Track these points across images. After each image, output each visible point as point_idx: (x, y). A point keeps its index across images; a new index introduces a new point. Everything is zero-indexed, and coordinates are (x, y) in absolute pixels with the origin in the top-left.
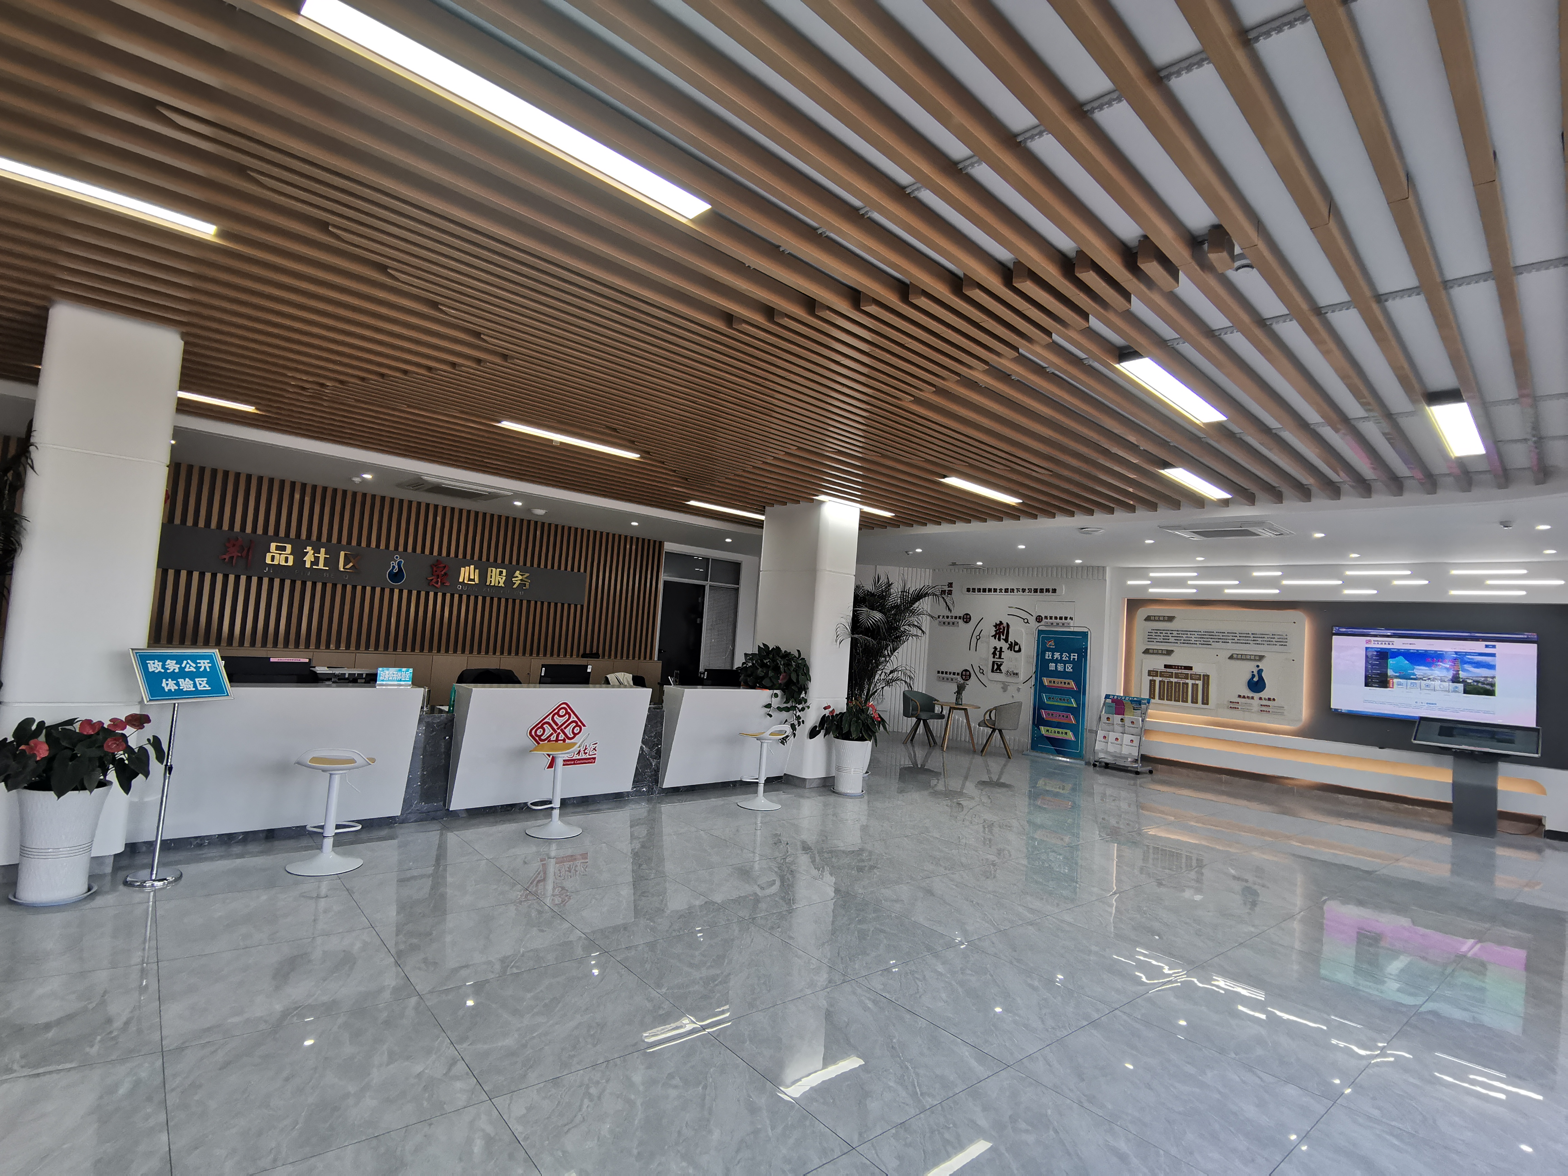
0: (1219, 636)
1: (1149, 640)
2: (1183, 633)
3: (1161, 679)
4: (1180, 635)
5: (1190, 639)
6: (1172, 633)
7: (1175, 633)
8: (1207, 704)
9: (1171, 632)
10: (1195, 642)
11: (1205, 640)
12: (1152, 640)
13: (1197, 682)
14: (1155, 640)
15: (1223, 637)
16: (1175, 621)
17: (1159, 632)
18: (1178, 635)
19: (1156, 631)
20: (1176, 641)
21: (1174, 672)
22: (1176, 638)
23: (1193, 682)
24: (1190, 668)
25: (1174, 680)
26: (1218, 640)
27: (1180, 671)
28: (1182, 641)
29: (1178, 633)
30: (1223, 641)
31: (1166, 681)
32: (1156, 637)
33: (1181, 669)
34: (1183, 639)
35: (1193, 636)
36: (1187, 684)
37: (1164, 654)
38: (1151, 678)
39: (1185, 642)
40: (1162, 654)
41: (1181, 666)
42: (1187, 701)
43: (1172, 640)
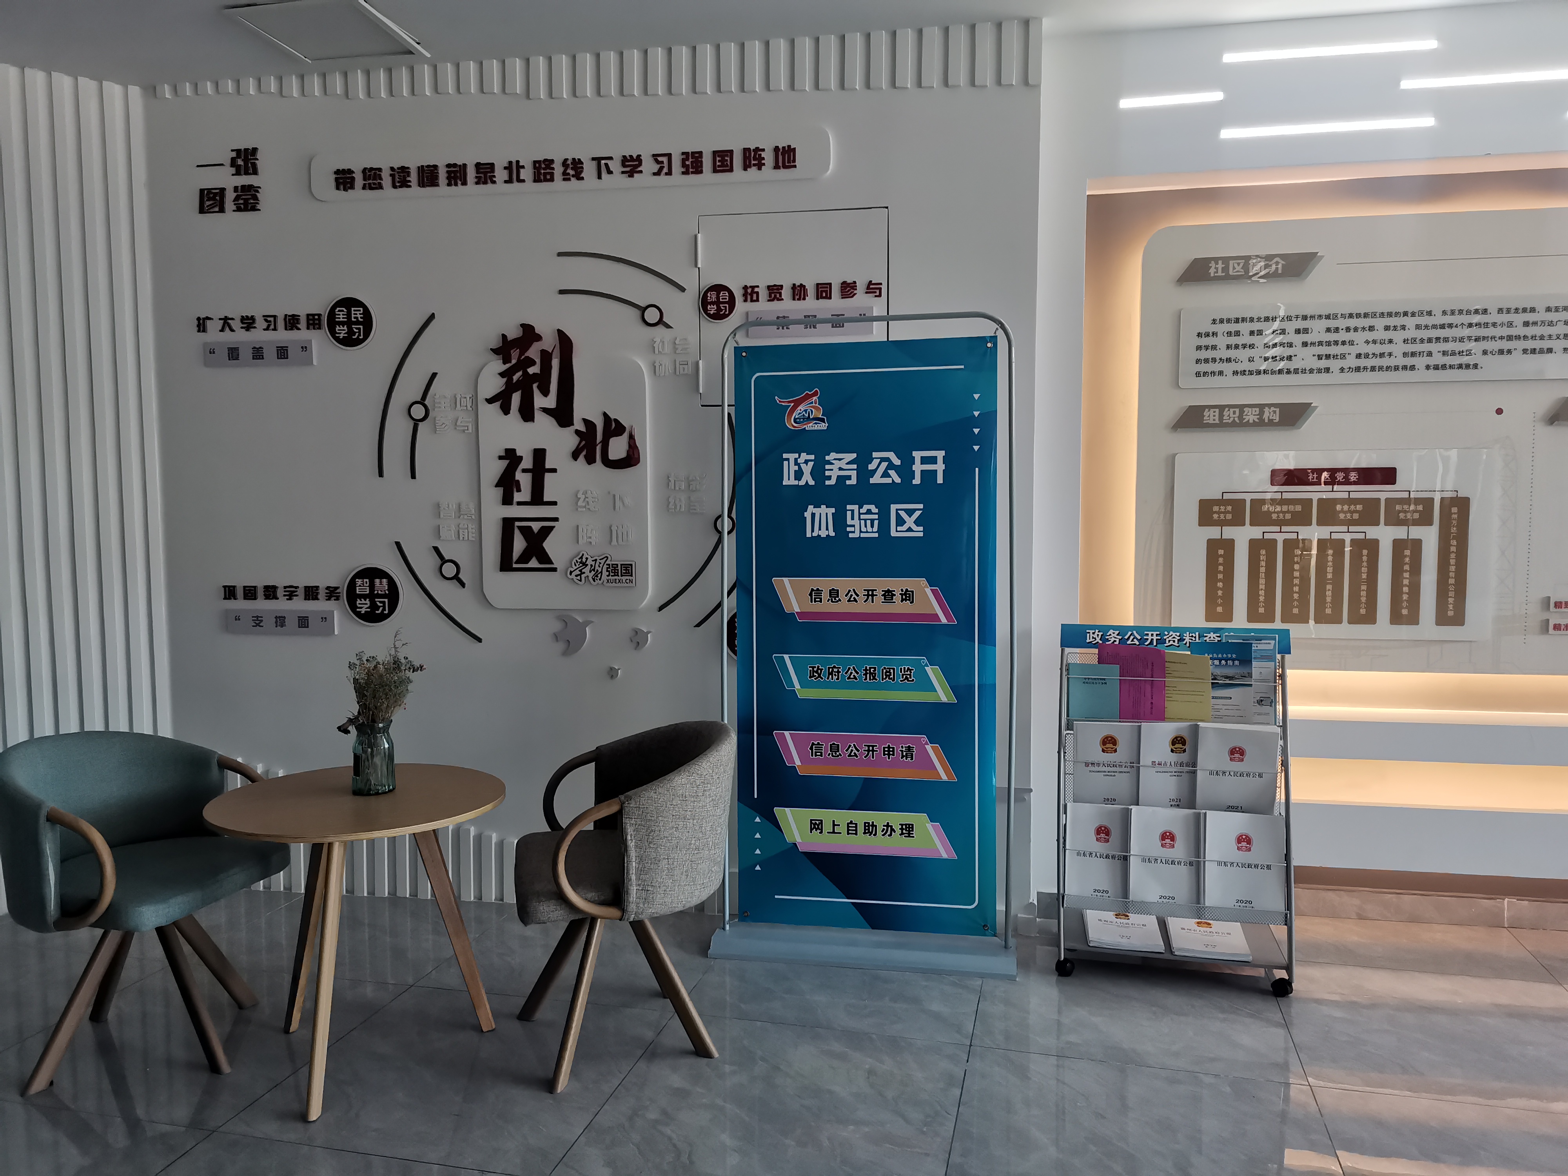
0: (1510, 324)
1: (1203, 367)
2: (1352, 323)
3: (1256, 532)
4: (1342, 336)
5: (1387, 348)
6: (1306, 331)
7: (1318, 330)
8: (1458, 619)
9: (1301, 324)
10: (1409, 361)
11: (1449, 346)
12: (1217, 367)
13: (1416, 532)
14: (1228, 368)
15: (1530, 331)
16: (1317, 274)
17: (1245, 328)
18: (1332, 337)
19: (1233, 327)
20: (1323, 363)
21: (1315, 497)
22: (1324, 350)
23: (1401, 532)
24: (1388, 476)
25: (1314, 533)
26: (1506, 345)
27: (1340, 492)
28: (1352, 362)
29: (1332, 324)
30: (1530, 344)
31: (1280, 538)
32: (1232, 353)
33: (1347, 482)
34: (1354, 350)
35: (1398, 336)
36: (1373, 546)
37: (1271, 423)
38: (1214, 532)
39: (1362, 362)
40: (1261, 424)
41: (1346, 471)
42: (1370, 618)
43: (1306, 358)
